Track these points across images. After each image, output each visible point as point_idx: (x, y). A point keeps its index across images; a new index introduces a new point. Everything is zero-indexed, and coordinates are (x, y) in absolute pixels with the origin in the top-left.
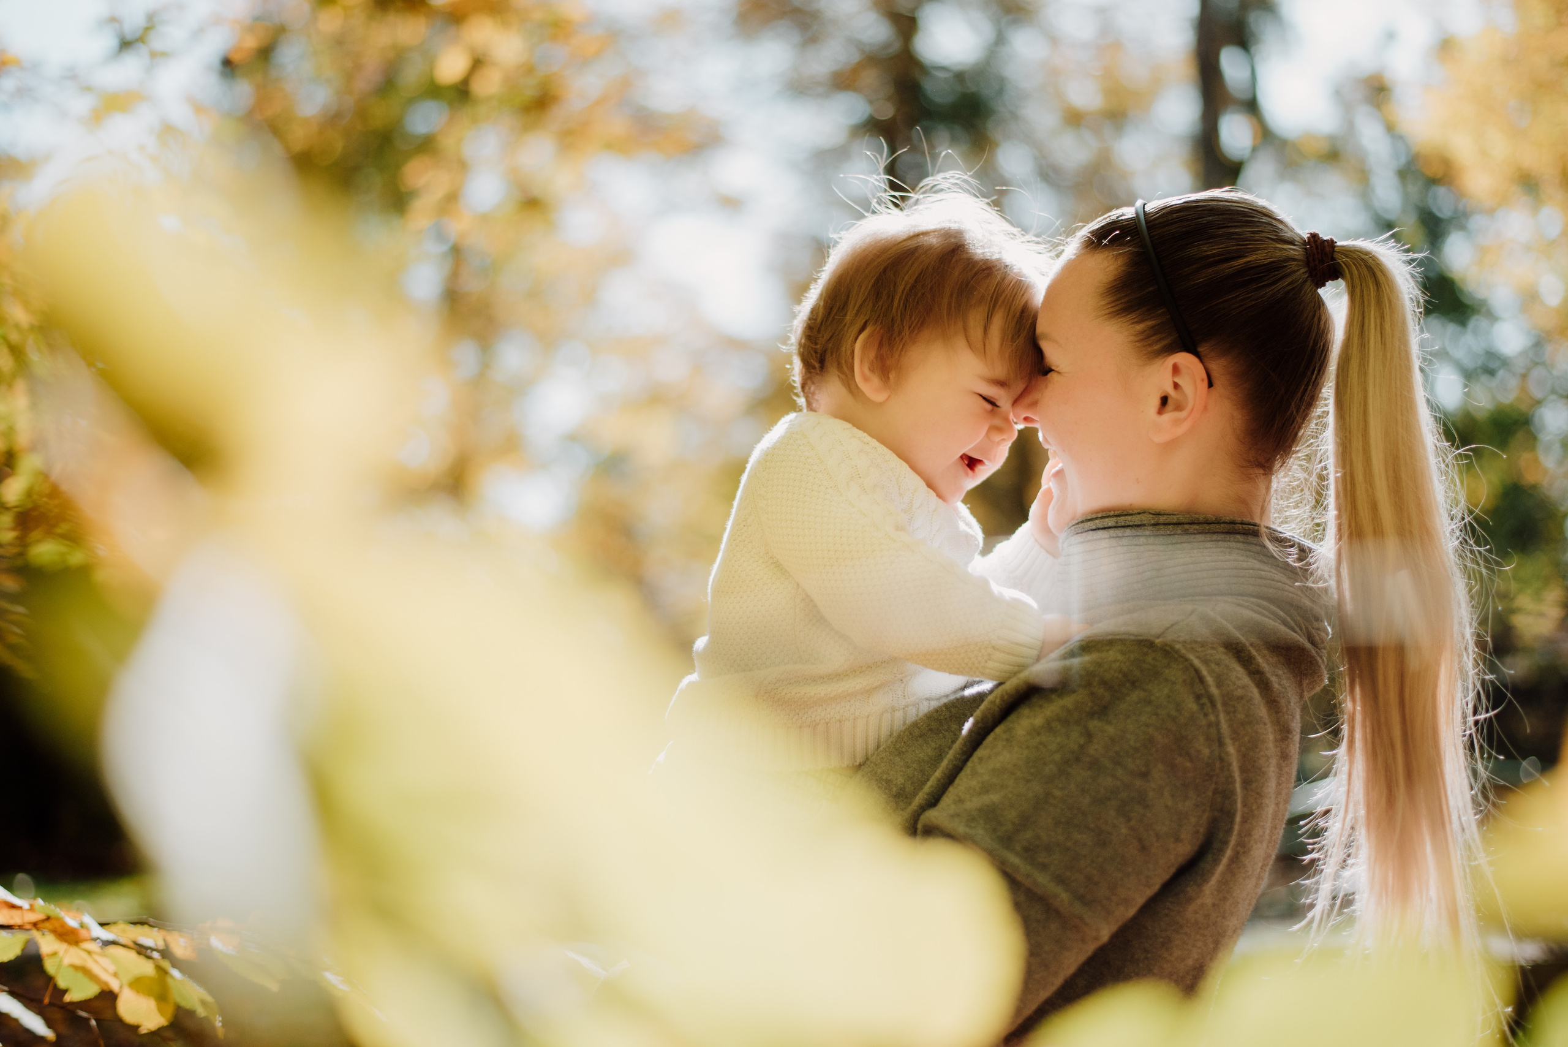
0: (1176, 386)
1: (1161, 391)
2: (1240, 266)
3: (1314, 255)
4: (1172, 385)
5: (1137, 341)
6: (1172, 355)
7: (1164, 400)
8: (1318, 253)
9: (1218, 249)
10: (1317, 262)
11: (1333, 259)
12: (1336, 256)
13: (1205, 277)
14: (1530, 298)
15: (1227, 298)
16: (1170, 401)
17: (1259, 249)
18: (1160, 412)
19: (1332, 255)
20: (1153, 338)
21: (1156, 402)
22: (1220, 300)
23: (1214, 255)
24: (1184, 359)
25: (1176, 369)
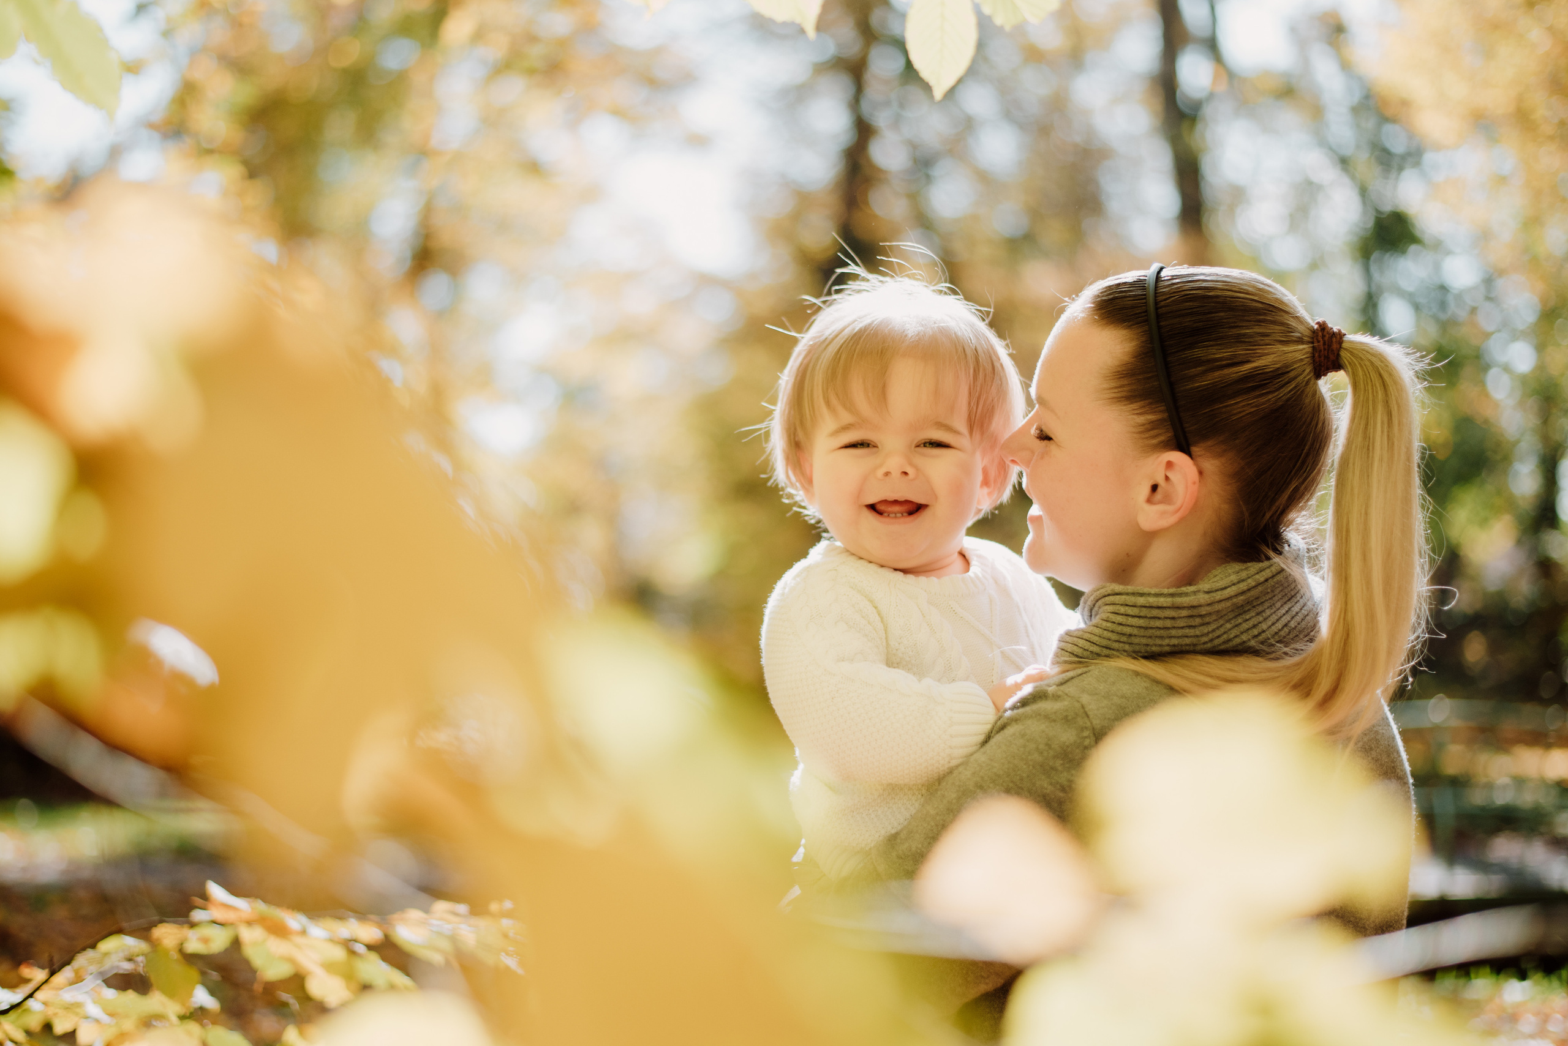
0: (1167, 478)
1: (1152, 481)
2: (1246, 372)
3: (1320, 351)
4: (1164, 477)
5: (1134, 433)
6: (1167, 451)
7: (1154, 488)
8: (1325, 349)
9: (1226, 352)
10: (1323, 358)
11: (1338, 355)
12: (1343, 353)
13: (1209, 380)
14: (1483, 237)
15: (1229, 403)
16: (1159, 489)
17: (1268, 354)
18: (1149, 501)
19: (1339, 351)
20: (1152, 432)
21: (1146, 490)
22: (1221, 406)
23: (1221, 359)
24: (1177, 457)
25: (1169, 465)
